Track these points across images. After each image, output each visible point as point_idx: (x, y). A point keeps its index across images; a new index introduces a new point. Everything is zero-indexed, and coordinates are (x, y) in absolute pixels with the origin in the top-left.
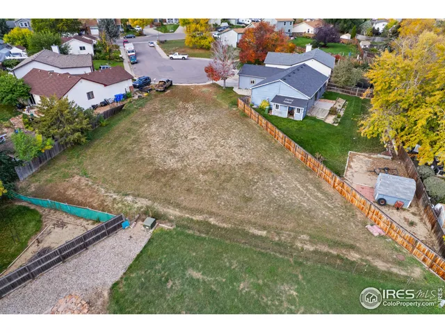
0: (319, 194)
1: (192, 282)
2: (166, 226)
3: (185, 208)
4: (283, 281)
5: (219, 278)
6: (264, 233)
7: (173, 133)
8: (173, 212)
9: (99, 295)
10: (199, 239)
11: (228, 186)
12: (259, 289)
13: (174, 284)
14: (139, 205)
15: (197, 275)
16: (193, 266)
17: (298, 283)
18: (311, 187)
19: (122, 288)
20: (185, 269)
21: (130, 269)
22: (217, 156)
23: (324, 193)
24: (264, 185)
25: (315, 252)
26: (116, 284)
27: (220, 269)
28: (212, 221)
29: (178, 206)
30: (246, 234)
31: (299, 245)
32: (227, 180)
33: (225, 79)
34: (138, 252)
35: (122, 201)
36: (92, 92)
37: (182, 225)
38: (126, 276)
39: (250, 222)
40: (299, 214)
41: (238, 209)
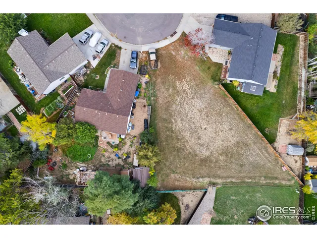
0: (266, 155)
1: (233, 200)
2: (219, 186)
4: (257, 193)
5: (240, 197)
8: (219, 181)
9: (211, 211)
10: (231, 187)
11: (233, 160)
13: (229, 202)
14: (206, 181)
15: (234, 198)
16: (232, 195)
17: (261, 192)
18: (263, 151)
19: (216, 208)
20: (230, 197)
21: (215, 201)
23: (268, 153)
24: (246, 155)
25: (266, 183)
26: (213, 207)
27: (240, 194)
28: (233, 180)
29: (219, 177)
31: (261, 182)
32: (232, 157)
34: (214, 197)
35: (199, 182)
37: (224, 184)
38: (215, 204)
39: (245, 177)
40: (260, 168)
41: (240, 172)
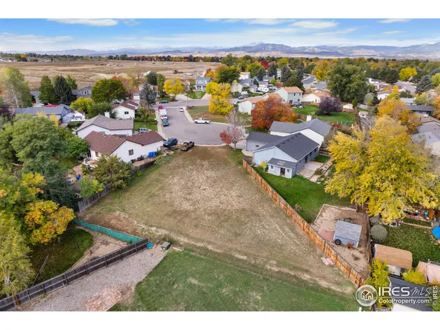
0: (292, 235)
1: (191, 286)
2: (177, 249)
3: (192, 238)
4: (253, 289)
5: (209, 285)
6: (245, 258)
7: (190, 184)
8: (183, 240)
9: (129, 289)
10: (199, 259)
11: (225, 224)
12: (236, 294)
13: (178, 287)
14: (160, 234)
15: (194, 282)
16: (193, 276)
17: (263, 291)
18: (287, 229)
19: (144, 286)
20: (187, 277)
21: (150, 274)
22: (221, 203)
23: (297, 234)
24: (252, 226)
25: (278, 272)
26: (140, 283)
28: (210, 247)
29: (187, 236)
30: (232, 257)
31: (269, 267)
32: (225, 221)
33: (235, 142)
34: (156, 264)
35: (148, 230)
36: (132, 150)
37: (189, 249)
38: (147, 279)
39: (236, 250)
40: (273, 247)
41: (230, 241)
